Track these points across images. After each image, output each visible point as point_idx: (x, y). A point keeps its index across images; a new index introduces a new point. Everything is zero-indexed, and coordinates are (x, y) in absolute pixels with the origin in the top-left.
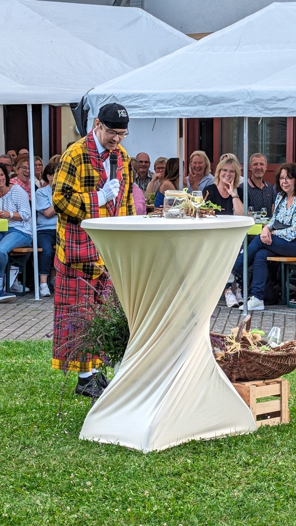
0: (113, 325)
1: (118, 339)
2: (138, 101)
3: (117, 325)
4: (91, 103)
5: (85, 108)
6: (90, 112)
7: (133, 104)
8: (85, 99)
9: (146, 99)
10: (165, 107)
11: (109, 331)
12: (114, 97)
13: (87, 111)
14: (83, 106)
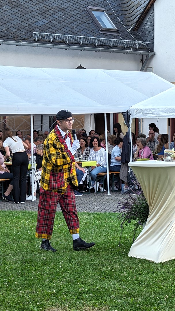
0: (142, 207)
1: (144, 213)
2: (151, 111)
3: (144, 207)
4: (131, 112)
5: (129, 114)
6: (131, 116)
7: (149, 112)
8: (129, 110)
9: (155, 110)
10: (163, 113)
11: (140, 210)
12: (141, 109)
13: (130, 115)
14: (128, 113)
